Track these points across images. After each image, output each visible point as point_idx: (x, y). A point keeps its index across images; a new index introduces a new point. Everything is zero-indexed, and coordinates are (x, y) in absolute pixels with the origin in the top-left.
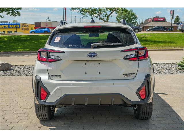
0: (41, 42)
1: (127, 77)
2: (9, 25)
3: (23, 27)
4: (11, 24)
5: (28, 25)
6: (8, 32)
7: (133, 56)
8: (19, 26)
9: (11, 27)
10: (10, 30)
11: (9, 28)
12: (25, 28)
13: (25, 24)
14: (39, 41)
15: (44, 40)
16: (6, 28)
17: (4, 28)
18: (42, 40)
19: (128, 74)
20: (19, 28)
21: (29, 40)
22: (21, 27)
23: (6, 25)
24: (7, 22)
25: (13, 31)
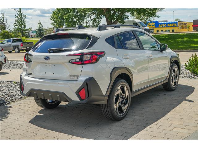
0: (178, 41)
1: (72, 78)
2: (167, 24)
3: (182, 26)
4: (169, 23)
5: (186, 23)
6: (166, 31)
7: (78, 60)
8: (177, 24)
9: (169, 26)
10: (167, 29)
11: (167, 26)
12: (183, 26)
13: (183, 23)
14: (176, 40)
15: (182, 38)
16: (164, 27)
17: (163, 27)
18: (179, 39)
19: (73, 76)
20: (177, 26)
21: (167, 39)
22: (178, 25)
23: (164, 24)
24: (167, 21)
25: (171, 29)
